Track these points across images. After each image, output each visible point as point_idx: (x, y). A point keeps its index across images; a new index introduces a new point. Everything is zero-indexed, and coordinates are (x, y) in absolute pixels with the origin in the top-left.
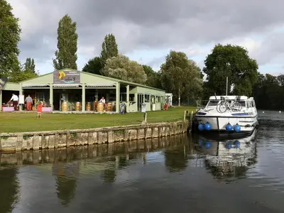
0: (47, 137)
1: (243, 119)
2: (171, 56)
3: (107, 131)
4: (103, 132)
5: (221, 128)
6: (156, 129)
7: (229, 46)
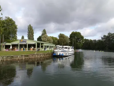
0: (4, 58)
1: (64, 52)
2: (60, 35)
3: (22, 56)
4: (21, 56)
5: (58, 55)
6: (39, 55)
7: (76, 32)
